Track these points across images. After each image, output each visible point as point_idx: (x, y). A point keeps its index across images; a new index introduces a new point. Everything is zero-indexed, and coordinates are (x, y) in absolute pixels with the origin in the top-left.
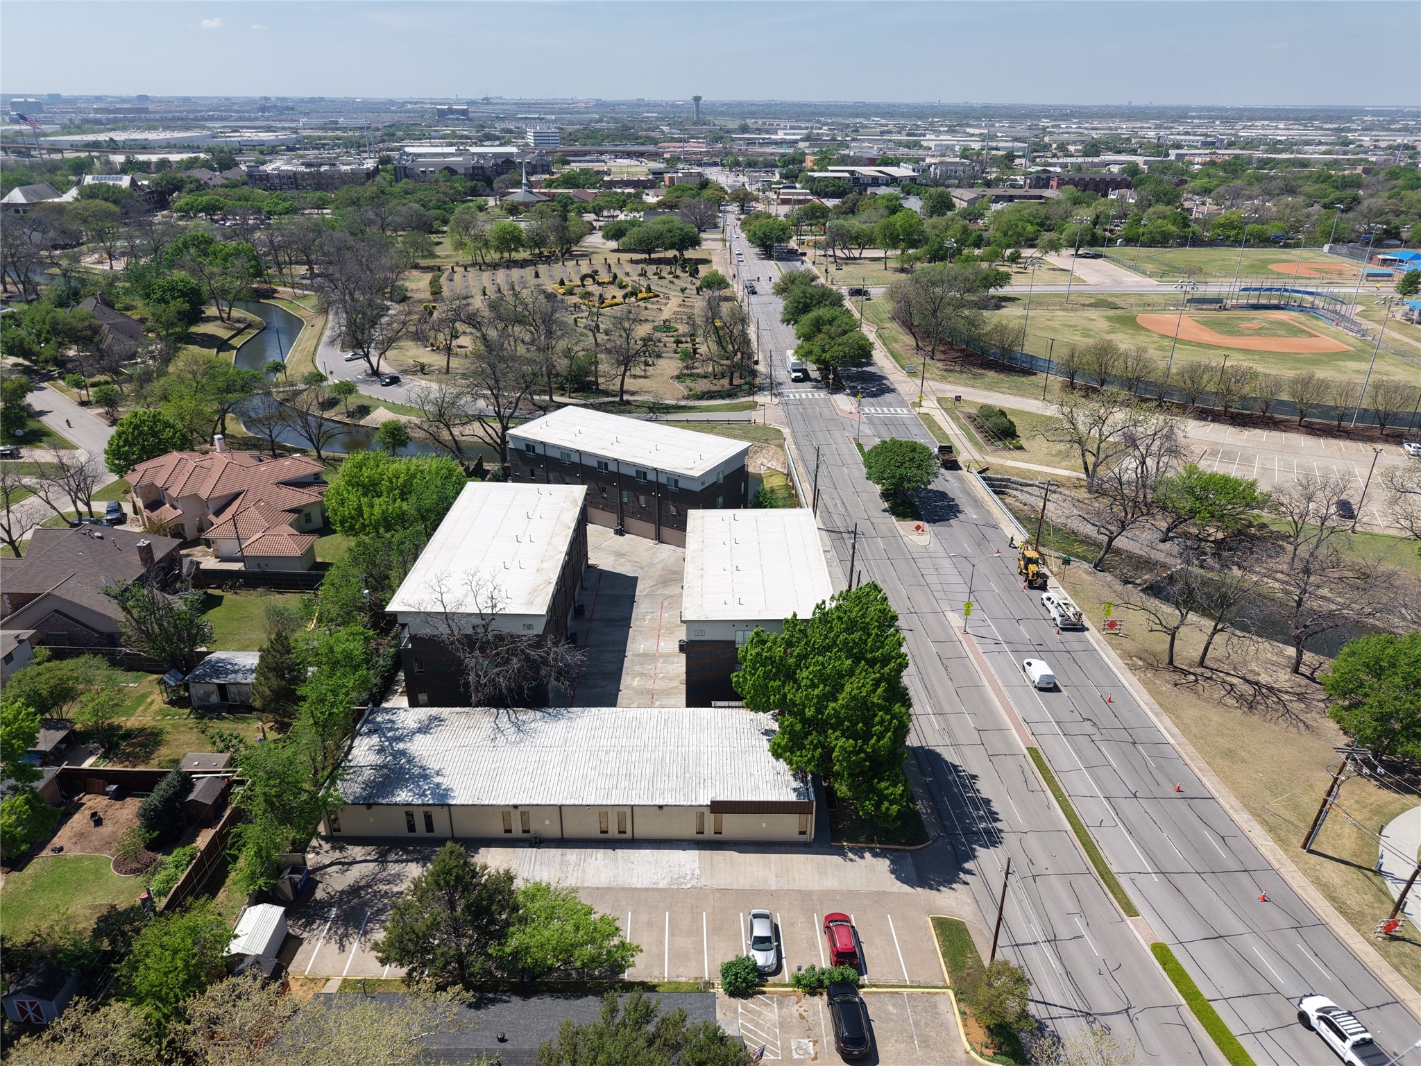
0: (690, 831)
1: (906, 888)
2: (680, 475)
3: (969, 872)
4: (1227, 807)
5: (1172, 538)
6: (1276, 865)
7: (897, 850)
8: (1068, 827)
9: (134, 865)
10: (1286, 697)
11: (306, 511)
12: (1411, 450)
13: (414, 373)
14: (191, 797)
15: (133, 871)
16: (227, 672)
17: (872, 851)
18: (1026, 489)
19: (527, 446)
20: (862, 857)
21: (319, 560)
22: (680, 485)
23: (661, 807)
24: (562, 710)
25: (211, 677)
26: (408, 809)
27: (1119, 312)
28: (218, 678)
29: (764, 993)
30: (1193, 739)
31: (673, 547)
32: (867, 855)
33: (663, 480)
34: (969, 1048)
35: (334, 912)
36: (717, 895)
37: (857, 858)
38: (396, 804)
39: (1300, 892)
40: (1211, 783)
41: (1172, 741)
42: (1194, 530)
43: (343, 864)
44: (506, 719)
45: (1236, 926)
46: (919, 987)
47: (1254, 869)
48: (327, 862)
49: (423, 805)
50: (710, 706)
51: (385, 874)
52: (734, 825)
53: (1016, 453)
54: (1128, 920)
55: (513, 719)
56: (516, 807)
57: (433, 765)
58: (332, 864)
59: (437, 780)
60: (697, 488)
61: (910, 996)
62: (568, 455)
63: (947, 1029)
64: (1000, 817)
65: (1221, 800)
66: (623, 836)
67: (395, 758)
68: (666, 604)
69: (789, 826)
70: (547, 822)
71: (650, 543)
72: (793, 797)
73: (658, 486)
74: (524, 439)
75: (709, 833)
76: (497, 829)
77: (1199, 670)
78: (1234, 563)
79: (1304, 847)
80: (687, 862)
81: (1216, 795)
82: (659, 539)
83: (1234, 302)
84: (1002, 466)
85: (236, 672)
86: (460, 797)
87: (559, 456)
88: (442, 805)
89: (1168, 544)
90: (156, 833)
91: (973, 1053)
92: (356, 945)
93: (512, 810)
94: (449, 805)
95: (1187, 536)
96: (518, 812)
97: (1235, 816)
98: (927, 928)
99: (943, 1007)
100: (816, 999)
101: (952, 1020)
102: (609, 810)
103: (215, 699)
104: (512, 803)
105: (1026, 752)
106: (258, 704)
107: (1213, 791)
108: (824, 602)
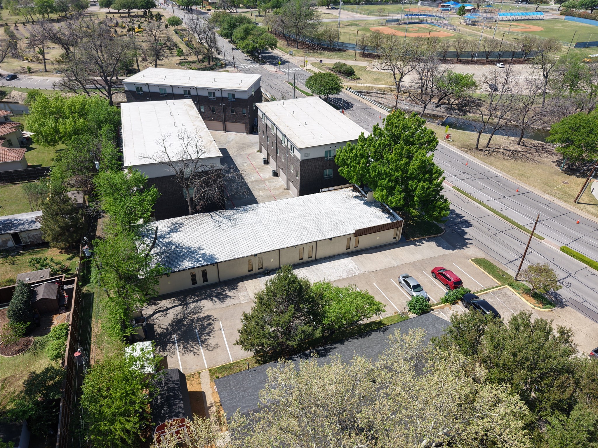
0: (342, 249)
1: (451, 252)
2: (236, 91)
3: (468, 239)
4: (539, 194)
5: (440, 106)
6: (572, 210)
7: (435, 237)
8: (492, 213)
9: (16, 348)
10: (523, 153)
11: (8, 138)
12: (500, 66)
13: (25, 73)
14: (39, 297)
15: (19, 351)
16: (16, 226)
17: (424, 239)
18: (370, 94)
19: (138, 88)
20: (423, 243)
21: (29, 164)
22: (236, 96)
23: (331, 239)
24: (245, 207)
25: (6, 230)
26: (192, 271)
27: (362, 27)
28: (10, 230)
29: (433, 310)
30: (508, 172)
31: (234, 133)
32: (424, 242)
33: (225, 95)
34: (533, 306)
35: (175, 337)
36: (373, 274)
37: (421, 244)
38: (184, 270)
39: (587, 217)
40: (527, 187)
41: (501, 175)
42: (447, 101)
43: (162, 311)
44: (218, 216)
45: (579, 235)
46: (493, 288)
47: (566, 213)
48: (151, 313)
49: (202, 266)
50: (319, 192)
51: (189, 310)
52: (365, 241)
53: (358, 81)
54: (542, 241)
55: (222, 215)
56: (256, 255)
57: (194, 245)
58: (154, 313)
59: (201, 252)
60: (246, 97)
61: (493, 292)
62: (165, 90)
63: (518, 301)
64: (463, 215)
65: (534, 192)
66: (311, 259)
67: (167, 247)
68: (250, 158)
69: (389, 235)
70: (272, 260)
71: (222, 133)
72: (389, 221)
73: (223, 99)
74: (134, 84)
75: (352, 248)
76: (244, 270)
77: (488, 149)
78: (467, 111)
79: (575, 202)
80: (348, 263)
81: (531, 190)
82: (225, 130)
83: (402, 21)
84: (356, 86)
85: (20, 224)
86: (221, 257)
87: (158, 91)
88: (213, 264)
89: (439, 108)
90: (29, 323)
91: (535, 308)
92: (202, 350)
93: (253, 258)
94: (217, 263)
95: (444, 103)
96: (256, 258)
97: (544, 196)
98: (472, 265)
99: (509, 293)
100: (457, 305)
101: (517, 297)
102: (305, 246)
103: (11, 244)
104: (253, 254)
105: (453, 189)
106: (48, 239)
107: (529, 189)
108: (378, 124)
